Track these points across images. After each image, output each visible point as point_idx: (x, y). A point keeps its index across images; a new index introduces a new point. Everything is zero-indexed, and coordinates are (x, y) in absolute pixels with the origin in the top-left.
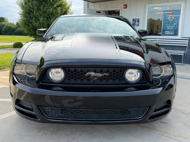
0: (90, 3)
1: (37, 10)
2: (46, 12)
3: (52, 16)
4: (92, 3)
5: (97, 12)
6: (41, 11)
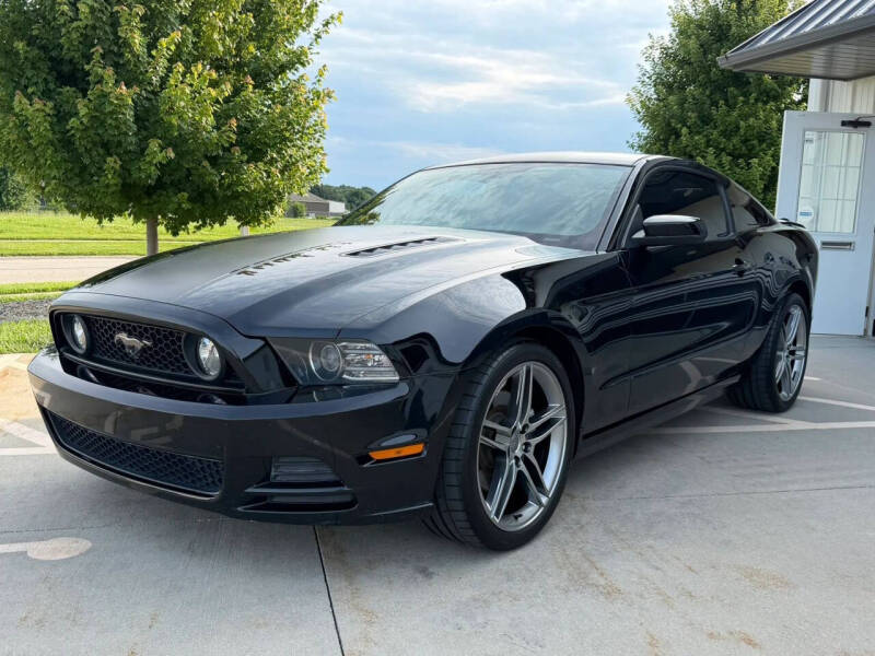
0: (838, 83)
1: (699, 122)
2: (738, 128)
3: (764, 145)
4: (846, 83)
5: (844, 124)
6: (716, 127)
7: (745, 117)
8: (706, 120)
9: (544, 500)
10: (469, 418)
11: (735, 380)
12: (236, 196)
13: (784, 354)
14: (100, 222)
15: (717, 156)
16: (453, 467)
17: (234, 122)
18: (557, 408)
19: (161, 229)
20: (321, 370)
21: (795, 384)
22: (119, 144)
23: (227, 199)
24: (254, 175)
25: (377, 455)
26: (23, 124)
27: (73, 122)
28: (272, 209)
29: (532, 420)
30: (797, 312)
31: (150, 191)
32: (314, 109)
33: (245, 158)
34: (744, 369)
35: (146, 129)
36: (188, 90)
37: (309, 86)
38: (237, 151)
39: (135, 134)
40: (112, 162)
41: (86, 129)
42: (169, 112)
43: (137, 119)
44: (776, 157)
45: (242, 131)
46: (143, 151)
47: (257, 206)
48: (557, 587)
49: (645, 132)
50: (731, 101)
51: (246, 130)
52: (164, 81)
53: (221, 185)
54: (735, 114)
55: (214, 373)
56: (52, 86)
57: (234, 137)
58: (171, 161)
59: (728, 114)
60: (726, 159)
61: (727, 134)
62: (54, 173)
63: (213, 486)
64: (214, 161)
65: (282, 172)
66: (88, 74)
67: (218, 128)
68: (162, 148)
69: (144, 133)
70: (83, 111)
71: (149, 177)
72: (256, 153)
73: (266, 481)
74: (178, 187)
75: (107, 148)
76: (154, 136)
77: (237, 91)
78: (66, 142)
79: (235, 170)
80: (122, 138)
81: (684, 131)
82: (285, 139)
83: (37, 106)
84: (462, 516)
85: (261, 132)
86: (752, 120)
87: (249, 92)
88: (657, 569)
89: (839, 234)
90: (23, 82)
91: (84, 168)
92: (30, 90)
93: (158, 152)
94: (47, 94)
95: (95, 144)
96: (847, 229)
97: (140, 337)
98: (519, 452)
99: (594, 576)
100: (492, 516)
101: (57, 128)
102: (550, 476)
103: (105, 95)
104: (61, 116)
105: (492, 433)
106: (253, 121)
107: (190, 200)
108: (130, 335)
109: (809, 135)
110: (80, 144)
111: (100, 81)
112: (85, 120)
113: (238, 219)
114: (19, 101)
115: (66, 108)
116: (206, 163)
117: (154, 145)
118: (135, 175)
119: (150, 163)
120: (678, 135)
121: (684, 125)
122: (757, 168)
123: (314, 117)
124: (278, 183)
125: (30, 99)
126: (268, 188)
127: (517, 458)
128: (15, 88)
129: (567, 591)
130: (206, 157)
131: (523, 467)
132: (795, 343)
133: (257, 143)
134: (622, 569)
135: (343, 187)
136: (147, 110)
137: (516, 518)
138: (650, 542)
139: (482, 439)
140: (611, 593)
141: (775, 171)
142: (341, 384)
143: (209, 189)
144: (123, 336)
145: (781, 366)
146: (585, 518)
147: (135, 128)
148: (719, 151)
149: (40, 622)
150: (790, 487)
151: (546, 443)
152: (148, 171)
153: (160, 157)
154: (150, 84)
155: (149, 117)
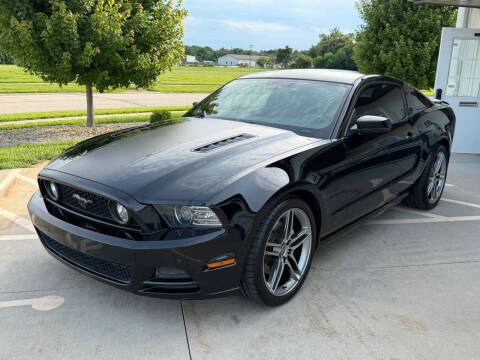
0: (474, 10)
1: (396, 20)
2: (418, 23)
3: (432, 34)
5: (476, 35)
6: (404, 23)
7: (422, 17)
8: (400, 18)
9: (298, 277)
10: (259, 242)
11: (406, 195)
12: (134, 72)
13: (433, 179)
14: (60, 86)
15: (405, 39)
16: (250, 268)
17: (132, 32)
18: (307, 229)
19: (94, 88)
20: (182, 219)
21: (438, 194)
22: (70, 45)
23: (129, 74)
24: (144, 60)
25: (210, 266)
26: (16, 34)
27: (44, 33)
28: (154, 79)
29: (293, 237)
30: (441, 156)
31: (87, 70)
32: (177, 22)
33: (139, 51)
34: (411, 189)
35: (84, 35)
36: (107, 14)
37: (174, 8)
38: (134, 47)
39: (78, 39)
40: (66, 55)
41: (51, 37)
42: (97, 27)
43: (79, 30)
44: (438, 41)
45: (138, 35)
46: (83, 48)
47: (146, 77)
48: (304, 330)
49: (365, 24)
50: (415, 8)
51: (140, 35)
52: (93, 8)
53: (126, 66)
54: (416, 15)
55: (125, 220)
56: (31, 11)
57: (133, 40)
58: (98, 55)
59: (413, 15)
60: (410, 42)
61: (411, 27)
62: (35, 61)
63: (127, 278)
64: (121, 53)
65: (159, 57)
66: (50, 5)
67: (124, 35)
68: (93, 47)
69: (83, 38)
70: (49, 27)
71: (86, 63)
72: (145, 48)
73: (153, 278)
74: (103, 67)
75: (63, 47)
76: (89, 40)
77: (134, 12)
78: (40, 44)
79: (134, 58)
80: (71, 42)
81: (387, 25)
82: (161, 39)
83: (24, 25)
84: (255, 292)
85: (148, 36)
86: (426, 20)
87: (141, 13)
88: (356, 317)
89: (471, 97)
90: (15, 9)
91: (50, 58)
92: (19, 14)
93: (91, 50)
94: (28, 17)
95: (56, 45)
96: (475, 94)
97: (86, 198)
98: (285, 255)
99: (323, 322)
100: (271, 290)
101: (35, 36)
102: (302, 265)
103: (61, 18)
104: (37, 29)
105: (270, 249)
106: (144, 29)
107: (109, 74)
108: (81, 196)
109: (456, 41)
110: (48, 45)
111: (58, 9)
112: (50, 32)
113: (136, 83)
114: (13, 21)
115: (40, 24)
116: (117, 55)
117: (89, 45)
118: (79, 62)
119: (87, 56)
120: (384, 28)
121: (388, 21)
122: (427, 47)
123: (177, 27)
124: (158, 65)
125: (20, 21)
126: (153, 68)
127: (284, 258)
128: (11, 13)
129: (308, 332)
130: (117, 51)
131: (287, 262)
132: (439, 172)
133: (146, 42)
134: (338, 317)
135: (194, 47)
136: (84, 25)
137: (284, 288)
138: (353, 299)
139: (266, 253)
140: (332, 333)
141: (438, 48)
142: (192, 228)
143: (120, 68)
144: (77, 196)
145: (431, 186)
146: (320, 283)
147: (78, 36)
148: (407, 37)
149: (40, 351)
150: (431, 262)
151: (300, 249)
152: (86, 60)
153: (92, 52)
154: (86, 10)
155: (85, 29)
